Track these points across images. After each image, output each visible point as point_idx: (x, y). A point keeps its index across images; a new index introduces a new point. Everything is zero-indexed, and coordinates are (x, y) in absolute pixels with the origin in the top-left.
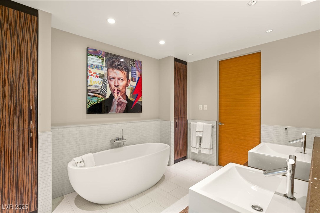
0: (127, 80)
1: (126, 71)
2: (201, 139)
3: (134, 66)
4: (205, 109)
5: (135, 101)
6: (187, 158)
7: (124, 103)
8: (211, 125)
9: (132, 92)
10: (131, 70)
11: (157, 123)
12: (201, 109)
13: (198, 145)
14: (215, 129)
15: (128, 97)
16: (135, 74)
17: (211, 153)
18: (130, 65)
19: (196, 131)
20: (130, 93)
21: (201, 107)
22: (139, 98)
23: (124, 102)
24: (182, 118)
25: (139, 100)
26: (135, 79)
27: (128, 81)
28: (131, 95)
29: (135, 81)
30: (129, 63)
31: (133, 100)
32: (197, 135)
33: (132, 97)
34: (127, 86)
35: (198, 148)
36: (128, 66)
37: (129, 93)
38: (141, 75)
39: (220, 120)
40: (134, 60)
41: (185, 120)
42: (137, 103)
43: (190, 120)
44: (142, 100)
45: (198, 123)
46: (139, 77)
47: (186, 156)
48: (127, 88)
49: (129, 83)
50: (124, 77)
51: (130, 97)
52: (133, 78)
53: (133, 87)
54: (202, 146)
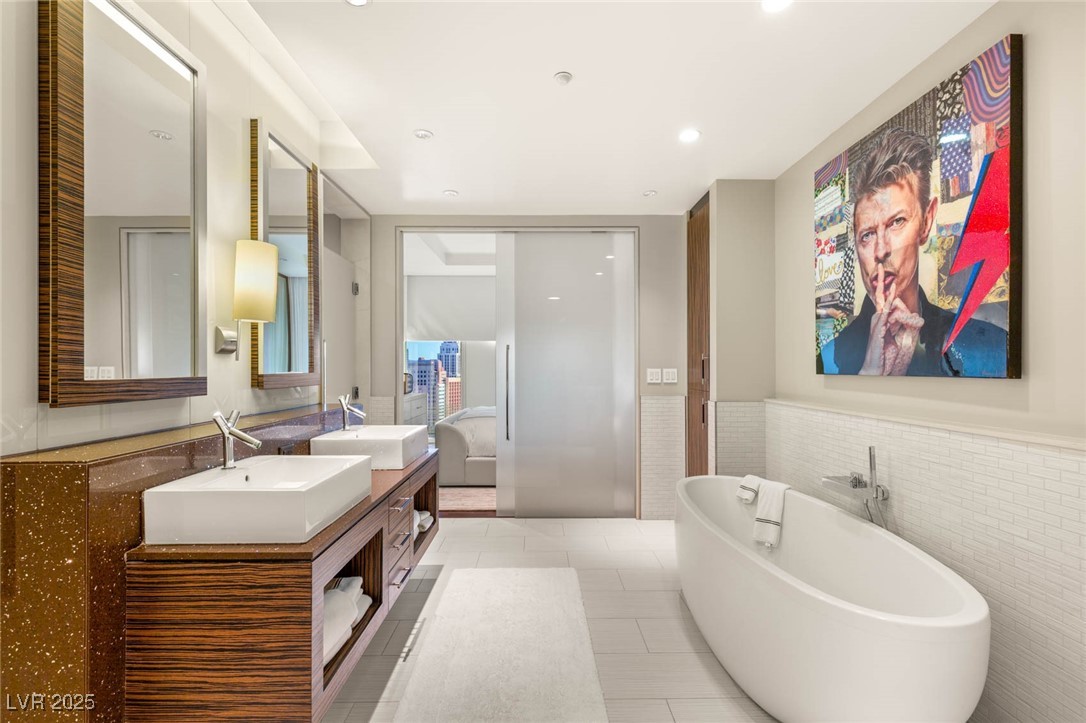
0: (920, 212)
5: (961, 308)
7: (911, 326)
9: (946, 263)
10: (941, 146)
15: (928, 294)
16: (966, 147)
20: (936, 274)
23: (911, 321)
25: (990, 299)
26: (964, 177)
27: (924, 212)
28: (940, 280)
29: (963, 194)
31: (951, 304)
33: (947, 290)
34: (923, 241)
37: (929, 273)
38: (1002, 133)
40: (958, 76)
42: (976, 316)
48: (922, 249)
49: (930, 221)
50: (910, 203)
51: (936, 291)
52: (951, 180)
53: (950, 232)
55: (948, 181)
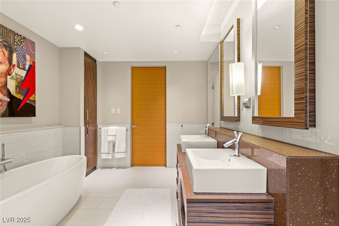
0: (8, 65)
1: (6, 49)
2: (114, 144)
3: (22, 45)
4: (118, 113)
5: (24, 99)
6: (97, 168)
7: (4, 101)
8: (125, 128)
9: (19, 85)
10: (17, 51)
11: (59, 130)
12: (114, 113)
14: (129, 132)
15: (12, 92)
16: (25, 58)
17: (125, 156)
18: (15, 42)
19: (108, 135)
20: (15, 87)
21: (113, 110)
22: (30, 96)
23: (4, 99)
24: (92, 123)
25: (31, 98)
26: (24, 65)
27: (10, 66)
28: (16, 89)
29: (24, 69)
30: (12, 39)
31: (20, 97)
32: (109, 140)
33: (19, 93)
34: (9, 75)
35: (111, 153)
36: (12, 43)
37: (12, 86)
38: (34, 63)
40: (22, 37)
41: (95, 125)
42: (28, 102)
43: (100, 125)
44: (36, 99)
45: (110, 127)
46: (31, 64)
47: (96, 166)
48: (9, 77)
49: (12, 70)
50: (4, 59)
51: (15, 92)
52: (20, 63)
53: (20, 77)
54: (116, 151)
55: (19, 63)
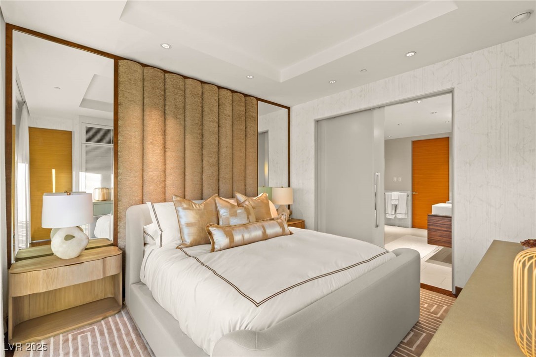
2: (396, 207)
4: (399, 181)
8: (406, 194)
12: (396, 181)
13: (394, 211)
14: (410, 198)
17: (406, 217)
19: (392, 200)
21: (395, 179)
32: (393, 203)
35: (393, 214)
39: (413, 190)
45: (393, 193)
54: (397, 212)
